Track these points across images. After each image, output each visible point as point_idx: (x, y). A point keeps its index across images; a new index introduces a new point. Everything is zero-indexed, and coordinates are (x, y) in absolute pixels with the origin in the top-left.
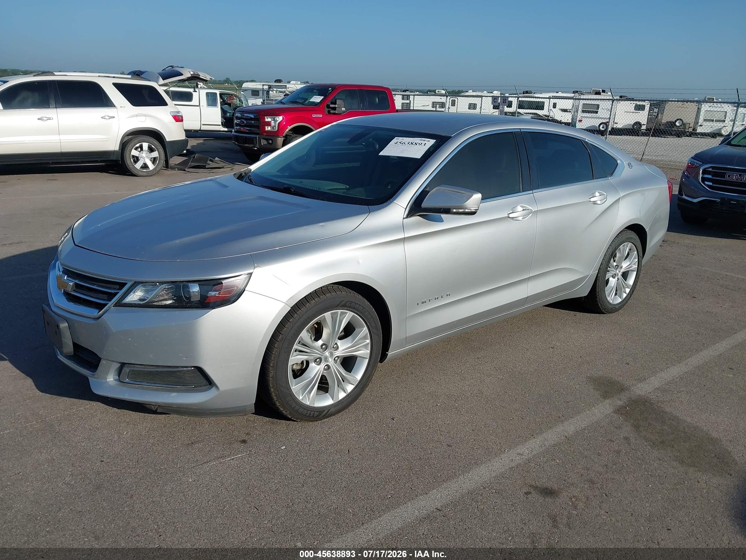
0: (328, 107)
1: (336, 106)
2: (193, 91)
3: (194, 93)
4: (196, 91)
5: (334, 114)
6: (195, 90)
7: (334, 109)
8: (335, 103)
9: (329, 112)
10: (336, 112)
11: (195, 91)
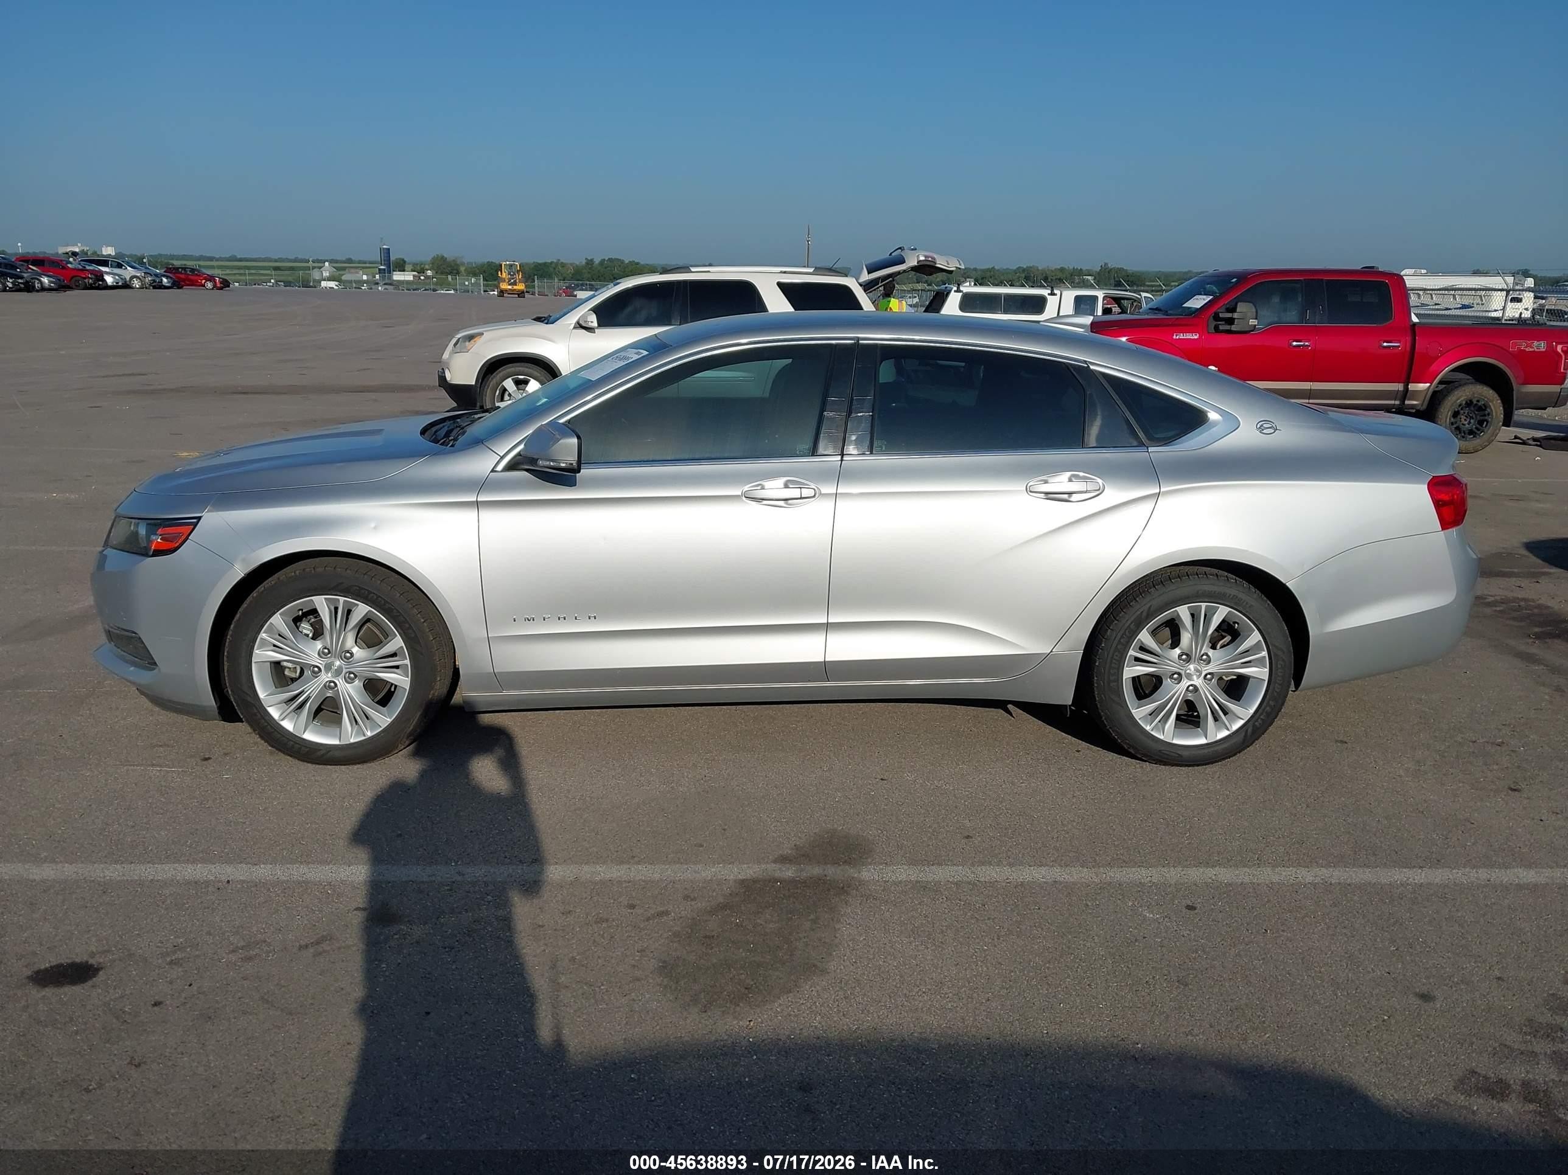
0: (1216, 318)
1: (1235, 315)
2: (1049, 294)
3: (1049, 297)
4: (1055, 294)
5: (1229, 332)
6: (1052, 290)
7: (1231, 321)
8: (1233, 310)
9: (1216, 328)
10: (1234, 328)
11: (1052, 294)
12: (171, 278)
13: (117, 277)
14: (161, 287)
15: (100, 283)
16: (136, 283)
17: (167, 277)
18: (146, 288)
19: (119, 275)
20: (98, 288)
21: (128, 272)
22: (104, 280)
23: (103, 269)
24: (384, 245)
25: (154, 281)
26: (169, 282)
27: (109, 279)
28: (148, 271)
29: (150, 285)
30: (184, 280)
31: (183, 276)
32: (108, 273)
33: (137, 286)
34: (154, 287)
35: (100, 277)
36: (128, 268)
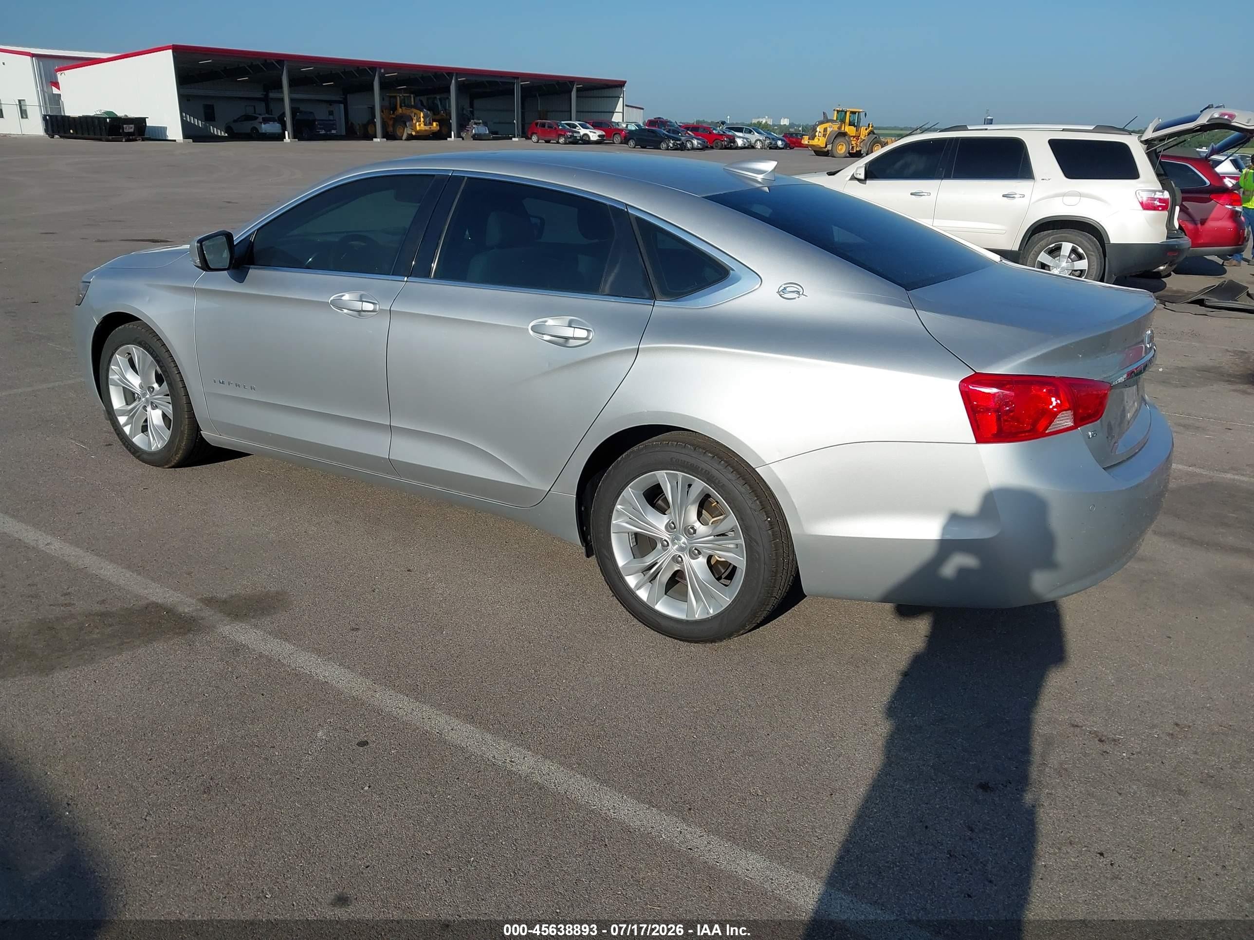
12: (784, 141)
13: (745, 140)
14: (777, 148)
15: (732, 144)
16: (759, 145)
17: (782, 140)
18: (765, 149)
19: (747, 139)
20: (731, 148)
21: (754, 137)
22: (734, 142)
23: (738, 134)
24: (989, 116)
25: (771, 143)
26: (782, 144)
27: (740, 142)
28: (769, 136)
29: (768, 147)
30: (794, 143)
31: (794, 140)
32: (740, 137)
33: (759, 147)
34: (770, 148)
35: (732, 140)
36: (756, 133)
